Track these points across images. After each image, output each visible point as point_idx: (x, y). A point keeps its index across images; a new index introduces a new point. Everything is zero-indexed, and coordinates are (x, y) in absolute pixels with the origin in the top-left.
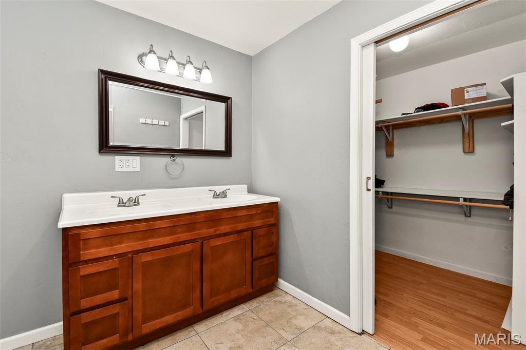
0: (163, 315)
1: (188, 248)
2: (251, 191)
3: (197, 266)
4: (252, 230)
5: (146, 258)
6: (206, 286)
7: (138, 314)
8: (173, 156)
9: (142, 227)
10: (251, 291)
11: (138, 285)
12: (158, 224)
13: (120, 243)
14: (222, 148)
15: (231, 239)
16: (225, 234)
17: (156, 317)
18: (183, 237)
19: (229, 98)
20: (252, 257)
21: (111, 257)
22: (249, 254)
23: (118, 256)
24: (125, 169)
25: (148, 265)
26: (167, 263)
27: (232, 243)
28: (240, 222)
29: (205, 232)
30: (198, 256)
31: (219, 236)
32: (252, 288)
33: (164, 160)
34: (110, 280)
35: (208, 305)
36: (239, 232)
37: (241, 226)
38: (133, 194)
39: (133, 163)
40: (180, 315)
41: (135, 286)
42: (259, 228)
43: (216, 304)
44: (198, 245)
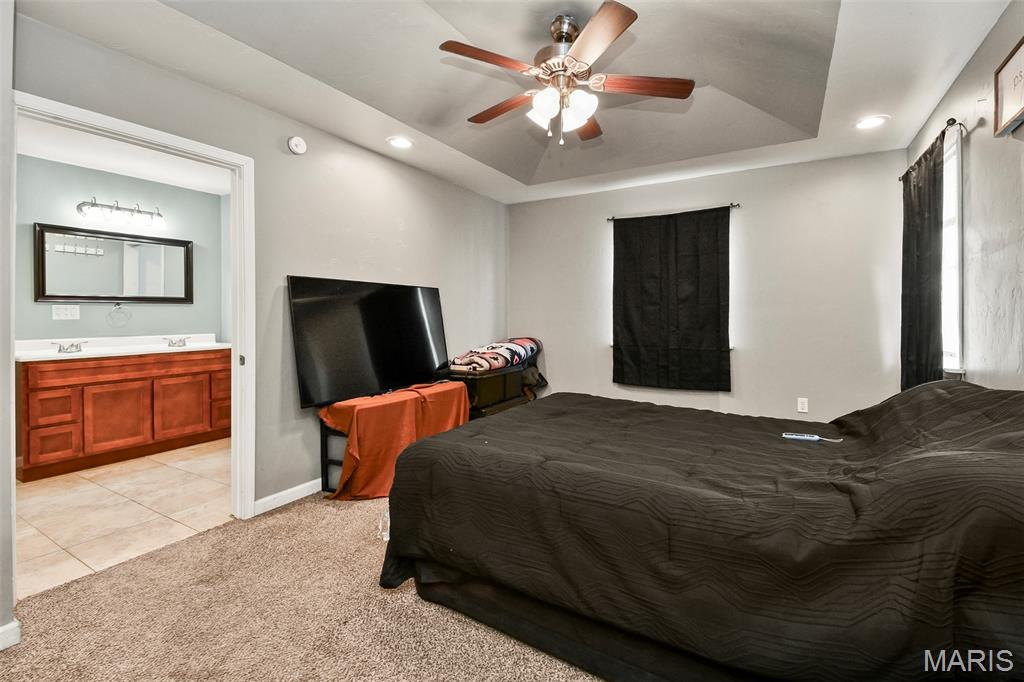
0: (113, 439)
1: (137, 385)
2: (218, 341)
3: (147, 401)
4: (211, 373)
5: (97, 390)
6: (157, 420)
7: (89, 436)
8: (118, 304)
9: (91, 364)
10: (209, 430)
11: (89, 412)
12: (106, 363)
13: (73, 376)
14: (182, 294)
15: (186, 379)
16: (178, 376)
17: (106, 440)
18: (132, 375)
19: (189, 242)
20: (210, 397)
21: (63, 387)
22: (206, 395)
23: (69, 386)
24: (63, 318)
25: (97, 397)
26: (117, 396)
27: (186, 383)
28: (196, 365)
29: (155, 372)
30: (149, 392)
31: (172, 376)
32: (211, 426)
33: (111, 308)
34: (64, 405)
35: (160, 436)
36: (195, 374)
37: (196, 369)
38: (75, 341)
39: (73, 311)
40: (131, 441)
41: (86, 412)
42: (219, 371)
43: (168, 436)
44: (149, 382)
